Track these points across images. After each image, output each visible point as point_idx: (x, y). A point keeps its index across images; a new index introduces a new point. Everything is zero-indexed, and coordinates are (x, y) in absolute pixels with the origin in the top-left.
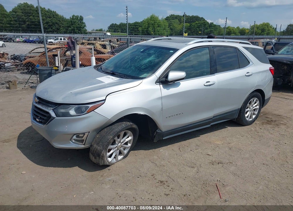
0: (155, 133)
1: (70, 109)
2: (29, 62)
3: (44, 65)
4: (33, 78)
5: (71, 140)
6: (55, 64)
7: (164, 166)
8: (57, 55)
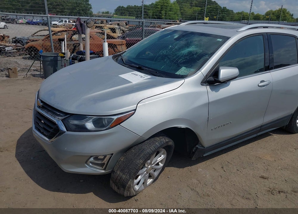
0: (194, 148)
1: (87, 121)
2: (31, 47)
3: (48, 50)
4: (36, 65)
5: (86, 162)
6: (61, 49)
7: (208, 196)
8: (63, 40)
